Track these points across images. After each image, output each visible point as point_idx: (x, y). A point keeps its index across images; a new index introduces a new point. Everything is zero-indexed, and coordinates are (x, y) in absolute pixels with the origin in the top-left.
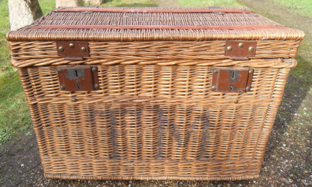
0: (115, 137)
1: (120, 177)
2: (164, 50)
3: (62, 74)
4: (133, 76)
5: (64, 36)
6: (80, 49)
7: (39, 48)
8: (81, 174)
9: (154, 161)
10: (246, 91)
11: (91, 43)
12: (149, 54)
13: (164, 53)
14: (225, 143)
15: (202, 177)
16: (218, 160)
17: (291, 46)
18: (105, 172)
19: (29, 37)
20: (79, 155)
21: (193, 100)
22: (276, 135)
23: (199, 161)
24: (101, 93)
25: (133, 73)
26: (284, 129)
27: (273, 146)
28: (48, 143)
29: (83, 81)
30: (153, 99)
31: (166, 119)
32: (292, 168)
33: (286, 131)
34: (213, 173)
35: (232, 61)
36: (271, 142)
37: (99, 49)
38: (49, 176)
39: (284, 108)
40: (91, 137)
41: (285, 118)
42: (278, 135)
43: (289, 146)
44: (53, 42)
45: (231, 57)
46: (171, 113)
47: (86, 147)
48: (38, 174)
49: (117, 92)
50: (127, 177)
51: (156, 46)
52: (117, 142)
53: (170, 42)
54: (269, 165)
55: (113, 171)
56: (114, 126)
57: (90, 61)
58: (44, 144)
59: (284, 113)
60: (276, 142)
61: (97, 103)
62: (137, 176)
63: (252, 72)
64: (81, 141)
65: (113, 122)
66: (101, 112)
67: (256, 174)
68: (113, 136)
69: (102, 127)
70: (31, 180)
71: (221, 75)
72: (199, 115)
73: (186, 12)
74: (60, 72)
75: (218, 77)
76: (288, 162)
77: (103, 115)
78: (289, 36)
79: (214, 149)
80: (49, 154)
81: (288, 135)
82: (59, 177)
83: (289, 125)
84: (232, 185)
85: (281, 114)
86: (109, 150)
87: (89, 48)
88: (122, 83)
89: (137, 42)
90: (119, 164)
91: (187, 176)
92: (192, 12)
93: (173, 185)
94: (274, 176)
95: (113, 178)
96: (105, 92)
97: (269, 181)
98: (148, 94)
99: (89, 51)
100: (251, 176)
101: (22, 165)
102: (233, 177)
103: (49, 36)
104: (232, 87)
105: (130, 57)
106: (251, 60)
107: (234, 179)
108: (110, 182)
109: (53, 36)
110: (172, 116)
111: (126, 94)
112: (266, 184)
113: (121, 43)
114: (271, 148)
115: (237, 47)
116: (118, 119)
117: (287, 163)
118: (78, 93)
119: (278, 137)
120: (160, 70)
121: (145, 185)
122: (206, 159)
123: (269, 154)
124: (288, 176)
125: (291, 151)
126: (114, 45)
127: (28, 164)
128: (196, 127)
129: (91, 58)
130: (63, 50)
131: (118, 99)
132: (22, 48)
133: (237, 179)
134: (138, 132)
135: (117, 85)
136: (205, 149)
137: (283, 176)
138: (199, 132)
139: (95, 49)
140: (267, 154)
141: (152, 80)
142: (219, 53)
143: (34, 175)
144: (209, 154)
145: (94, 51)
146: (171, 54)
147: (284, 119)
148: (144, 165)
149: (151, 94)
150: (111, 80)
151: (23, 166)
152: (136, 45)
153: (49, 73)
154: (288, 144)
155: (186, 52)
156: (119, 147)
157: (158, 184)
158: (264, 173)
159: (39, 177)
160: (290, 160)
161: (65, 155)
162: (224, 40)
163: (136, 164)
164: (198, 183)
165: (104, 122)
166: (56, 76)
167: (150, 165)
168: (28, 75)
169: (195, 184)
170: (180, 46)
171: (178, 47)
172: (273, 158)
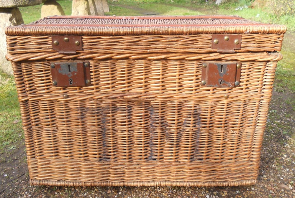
0: (105, 136)
1: (110, 183)
2: (153, 44)
3: (55, 69)
4: (124, 71)
5: (60, 31)
6: (74, 43)
7: (35, 42)
8: (69, 179)
9: (145, 164)
10: (235, 86)
11: (85, 37)
12: (140, 48)
13: (154, 46)
14: (218, 143)
15: (196, 182)
16: (212, 162)
17: (274, 40)
18: (94, 177)
19: (27, 31)
20: (68, 158)
21: (184, 95)
22: (277, 147)
23: (192, 164)
24: (93, 89)
25: (124, 68)
26: (285, 141)
27: (273, 157)
28: (37, 144)
29: (76, 76)
30: (144, 95)
31: (158, 116)
32: (293, 175)
33: (287, 143)
34: (207, 177)
35: (220, 55)
36: (271, 153)
37: (92, 43)
38: (35, 182)
39: (286, 123)
40: (80, 137)
41: (286, 131)
42: (279, 147)
43: (290, 157)
44: (49, 36)
45: (218, 50)
46: (162, 109)
47: (76, 148)
48: (23, 183)
49: (108, 88)
50: (117, 182)
51: (146, 39)
52: (107, 142)
53: (160, 36)
54: (269, 173)
55: (103, 176)
56: (104, 124)
57: (83, 55)
58: (32, 146)
59: (285, 127)
60: (277, 153)
61: (88, 99)
62: (128, 181)
63: (240, 66)
64: (70, 142)
65: (103, 120)
66: (91, 109)
67: (253, 179)
68: (103, 136)
69: (93, 126)
70: (15, 189)
71: (210, 69)
72: (190, 111)
73: (177, 18)
74: (53, 67)
75: (207, 71)
76: (289, 170)
77: (94, 112)
78: (271, 29)
79: (208, 150)
80: (36, 157)
81: (289, 146)
82: (46, 183)
83: (290, 138)
84: (229, 192)
85: (282, 128)
86: (99, 151)
87: (82, 41)
88: (114, 78)
89: (129, 36)
90: (109, 168)
91: (180, 181)
92: (182, 18)
93: (166, 192)
94: (273, 183)
95: (102, 184)
96: (97, 88)
97: (269, 188)
98: (139, 90)
99: (83, 45)
100: (248, 181)
101: (6, 175)
102: (229, 183)
103: (46, 31)
104: (221, 81)
105: (122, 51)
106: (238, 54)
107: (230, 185)
108: (99, 190)
109: (49, 30)
110: (163, 113)
111: (117, 90)
112: (265, 190)
113: (113, 37)
114: (271, 159)
115: (224, 40)
116: (109, 117)
117: (288, 172)
118: (70, 90)
119: (279, 149)
120: (150, 65)
121: (137, 192)
122: (199, 161)
123: (269, 164)
124: (288, 183)
125: (292, 161)
126: (106, 39)
127: (12, 174)
128: (188, 125)
129: (85, 52)
130: (57, 44)
131: (109, 95)
132: (18, 42)
133: (234, 184)
134: (129, 131)
135: (109, 80)
136: (198, 150)
137: (283, 183)
138: (191, 131)
139: (88, 43)
140: (267, 164)
141: (142, 75)
142: (206, 46)
143: (18, 184)
144: (203, 156)
145: (88, 45)
146: (160, 47)
147: (286, 133)
148: (135, 168)
149: (142, 90)
150: (102, 75)
151: (6, 177)
152: (127, 39)
153: (42, 68)
154: (290, 155)
155: (175, 46)
156: (110, 148)
157: (150, 191)
158: (263, 181)
159: (24, 186)
160: (291, 169)
161: (53, 158)
162: (210, 33)
163: (127, 167)
164: (193, 191)
165: (94, 120)
166: (49, 72)
167: (141, 168)
168: (21, 71)
169: (189, 191)
170: (169, 40)
171: (167, 40)
172: (273, 168)
